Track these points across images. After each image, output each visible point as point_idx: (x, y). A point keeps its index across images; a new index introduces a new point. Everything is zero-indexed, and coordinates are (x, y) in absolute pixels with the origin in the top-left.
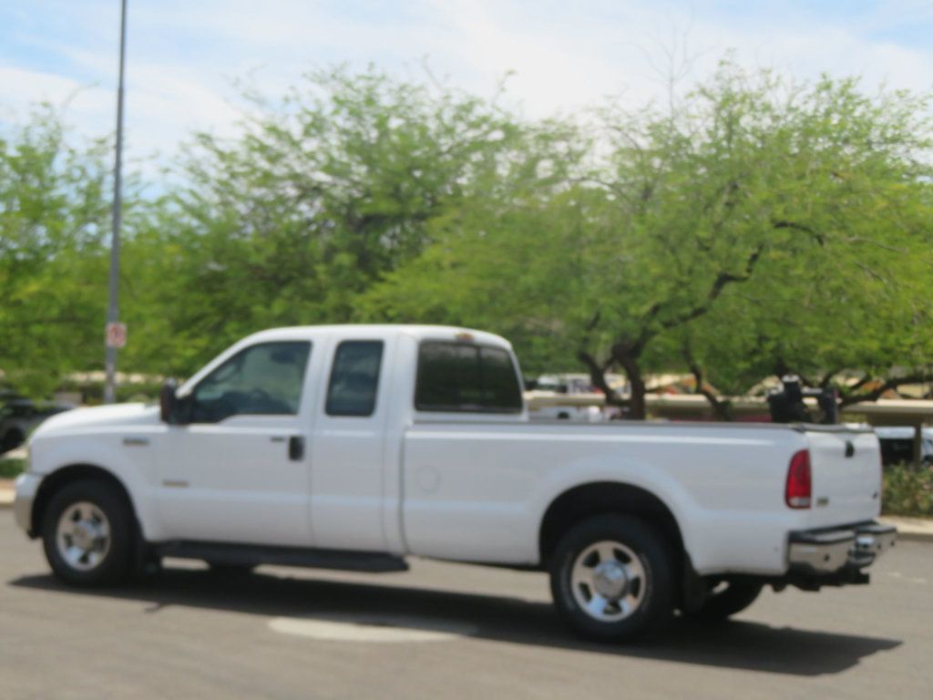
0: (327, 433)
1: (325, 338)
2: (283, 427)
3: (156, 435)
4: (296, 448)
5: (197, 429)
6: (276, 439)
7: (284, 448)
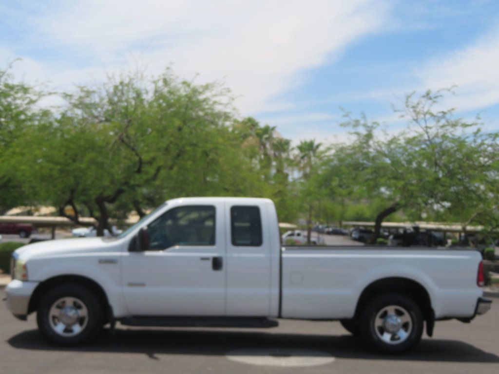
0: (235, 255)
1: (223, 204)
2: (210, 252)
3: (121, 257)
4: (217, 264)
5: (148, 253)
6: (204, 259)
7: (209, 264)
